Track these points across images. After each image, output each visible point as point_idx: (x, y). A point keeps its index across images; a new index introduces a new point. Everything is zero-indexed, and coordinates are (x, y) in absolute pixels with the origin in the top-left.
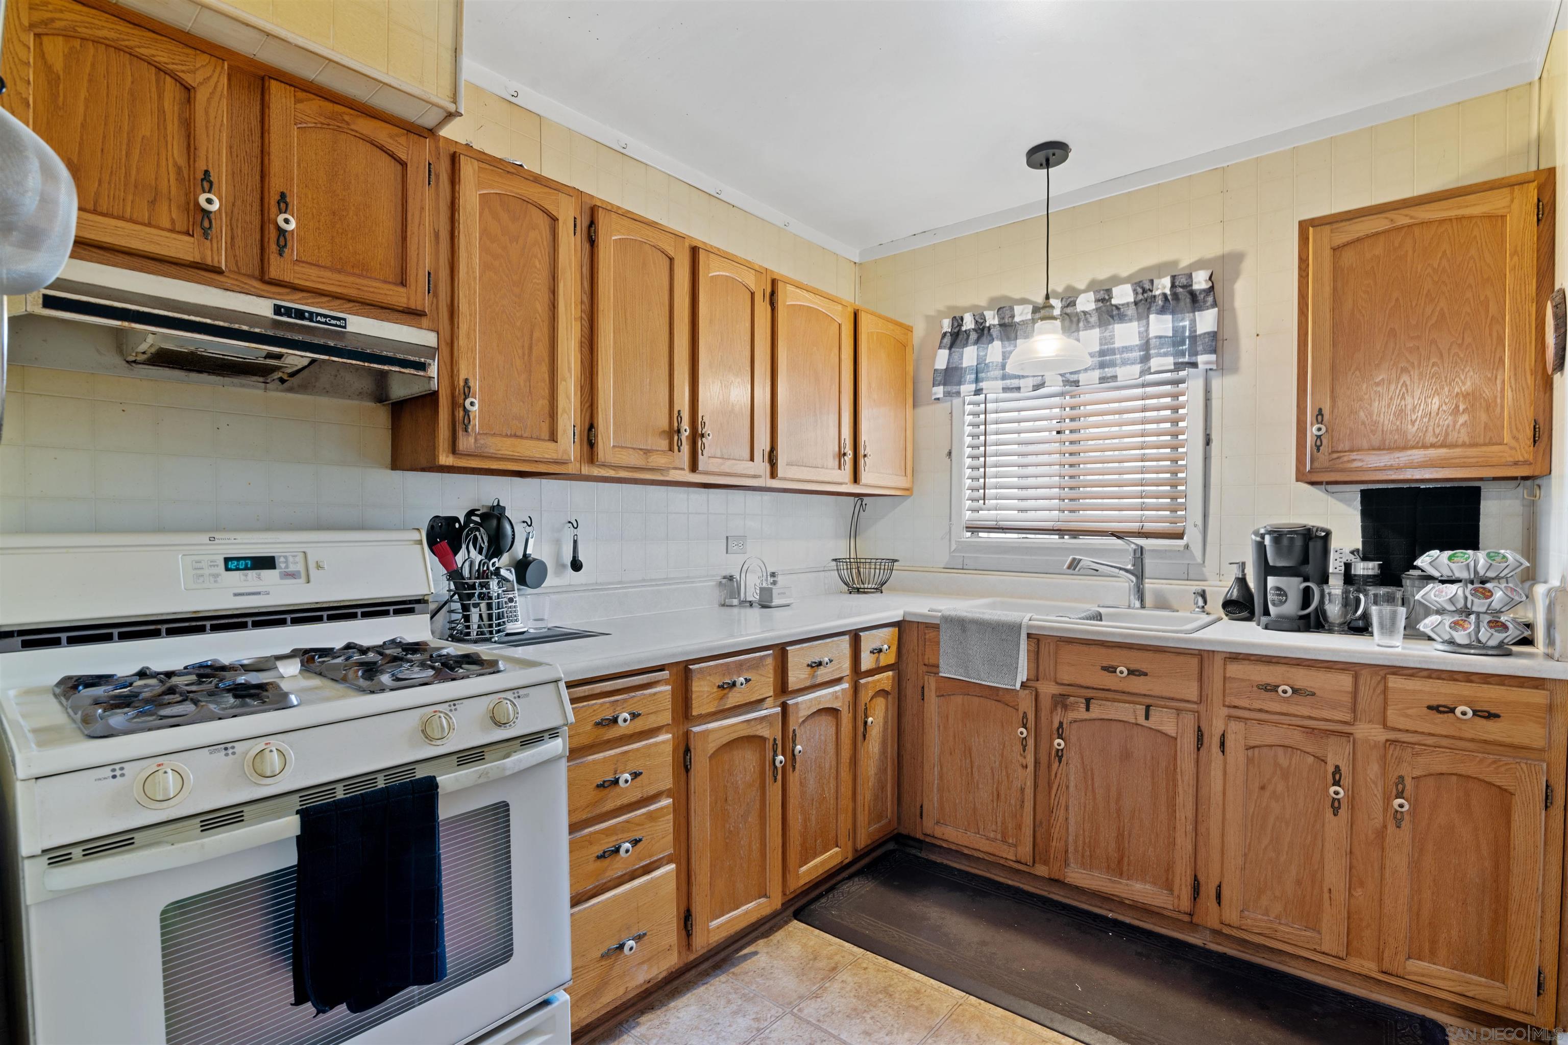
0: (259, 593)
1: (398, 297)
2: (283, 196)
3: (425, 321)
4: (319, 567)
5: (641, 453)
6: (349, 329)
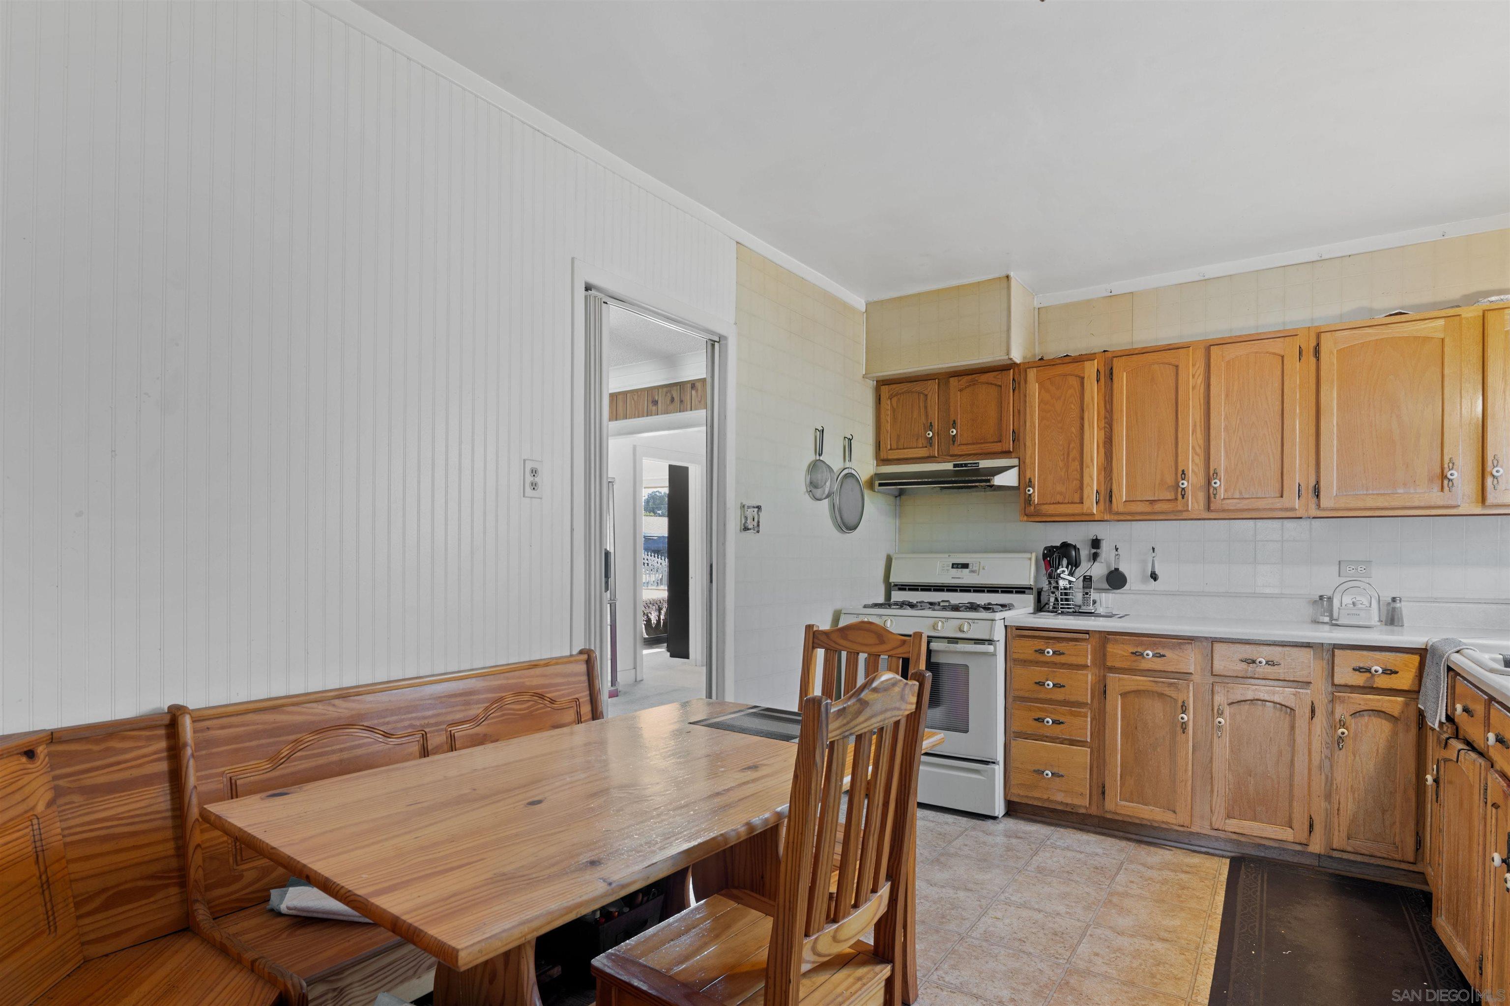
0: (960, 578)
1: (997, 447)
2: (954, 421)
3: (1013, 455)
4: (983, 569)
5: (1147, 503)
6: (980, 467)
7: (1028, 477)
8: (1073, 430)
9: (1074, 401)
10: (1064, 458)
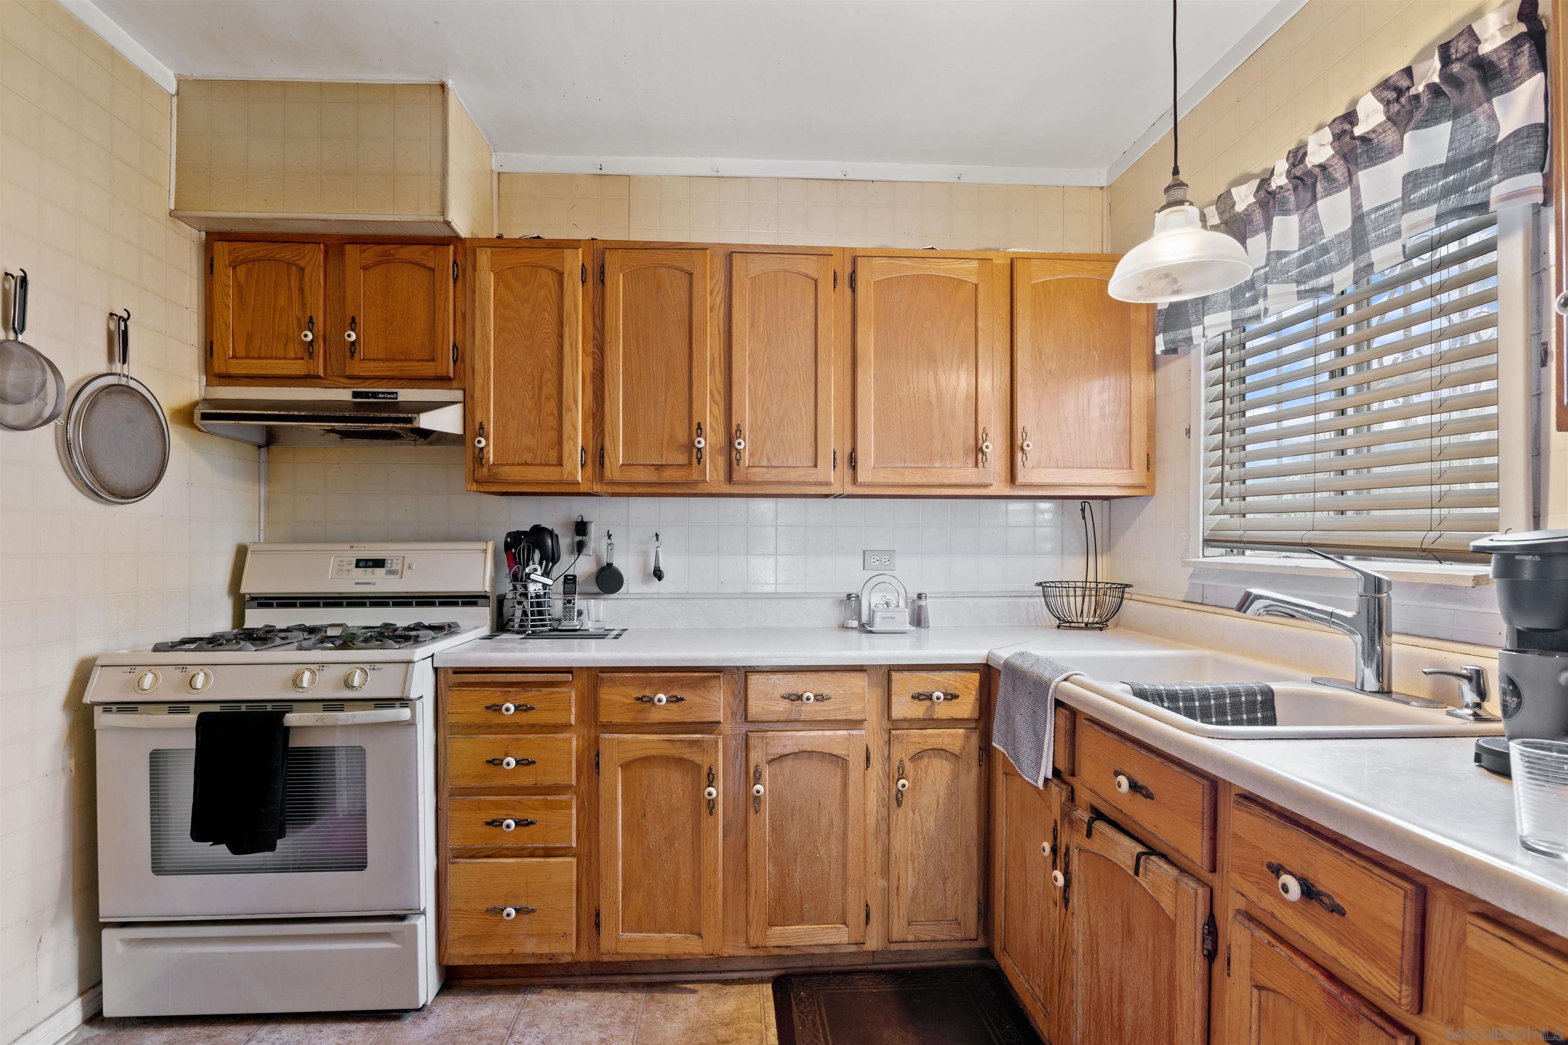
0: (369, 584)
1: (429, 369)
2: (353, 318)
3: (455, 384)
4: (410, 567)
5: (652, 468)
6: (400, 399)
7: (478, 419)
8: (548, 352)
9: (549, 308)
10: (534, 395)
